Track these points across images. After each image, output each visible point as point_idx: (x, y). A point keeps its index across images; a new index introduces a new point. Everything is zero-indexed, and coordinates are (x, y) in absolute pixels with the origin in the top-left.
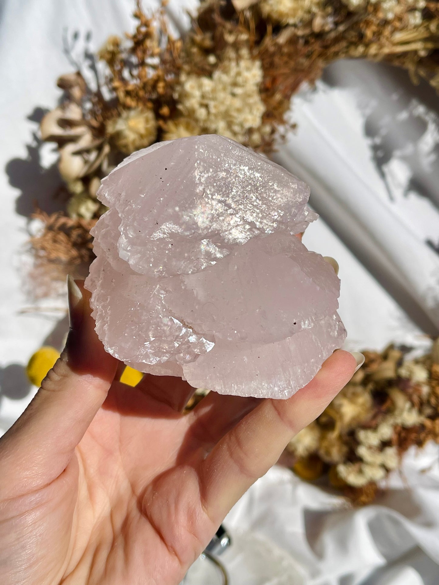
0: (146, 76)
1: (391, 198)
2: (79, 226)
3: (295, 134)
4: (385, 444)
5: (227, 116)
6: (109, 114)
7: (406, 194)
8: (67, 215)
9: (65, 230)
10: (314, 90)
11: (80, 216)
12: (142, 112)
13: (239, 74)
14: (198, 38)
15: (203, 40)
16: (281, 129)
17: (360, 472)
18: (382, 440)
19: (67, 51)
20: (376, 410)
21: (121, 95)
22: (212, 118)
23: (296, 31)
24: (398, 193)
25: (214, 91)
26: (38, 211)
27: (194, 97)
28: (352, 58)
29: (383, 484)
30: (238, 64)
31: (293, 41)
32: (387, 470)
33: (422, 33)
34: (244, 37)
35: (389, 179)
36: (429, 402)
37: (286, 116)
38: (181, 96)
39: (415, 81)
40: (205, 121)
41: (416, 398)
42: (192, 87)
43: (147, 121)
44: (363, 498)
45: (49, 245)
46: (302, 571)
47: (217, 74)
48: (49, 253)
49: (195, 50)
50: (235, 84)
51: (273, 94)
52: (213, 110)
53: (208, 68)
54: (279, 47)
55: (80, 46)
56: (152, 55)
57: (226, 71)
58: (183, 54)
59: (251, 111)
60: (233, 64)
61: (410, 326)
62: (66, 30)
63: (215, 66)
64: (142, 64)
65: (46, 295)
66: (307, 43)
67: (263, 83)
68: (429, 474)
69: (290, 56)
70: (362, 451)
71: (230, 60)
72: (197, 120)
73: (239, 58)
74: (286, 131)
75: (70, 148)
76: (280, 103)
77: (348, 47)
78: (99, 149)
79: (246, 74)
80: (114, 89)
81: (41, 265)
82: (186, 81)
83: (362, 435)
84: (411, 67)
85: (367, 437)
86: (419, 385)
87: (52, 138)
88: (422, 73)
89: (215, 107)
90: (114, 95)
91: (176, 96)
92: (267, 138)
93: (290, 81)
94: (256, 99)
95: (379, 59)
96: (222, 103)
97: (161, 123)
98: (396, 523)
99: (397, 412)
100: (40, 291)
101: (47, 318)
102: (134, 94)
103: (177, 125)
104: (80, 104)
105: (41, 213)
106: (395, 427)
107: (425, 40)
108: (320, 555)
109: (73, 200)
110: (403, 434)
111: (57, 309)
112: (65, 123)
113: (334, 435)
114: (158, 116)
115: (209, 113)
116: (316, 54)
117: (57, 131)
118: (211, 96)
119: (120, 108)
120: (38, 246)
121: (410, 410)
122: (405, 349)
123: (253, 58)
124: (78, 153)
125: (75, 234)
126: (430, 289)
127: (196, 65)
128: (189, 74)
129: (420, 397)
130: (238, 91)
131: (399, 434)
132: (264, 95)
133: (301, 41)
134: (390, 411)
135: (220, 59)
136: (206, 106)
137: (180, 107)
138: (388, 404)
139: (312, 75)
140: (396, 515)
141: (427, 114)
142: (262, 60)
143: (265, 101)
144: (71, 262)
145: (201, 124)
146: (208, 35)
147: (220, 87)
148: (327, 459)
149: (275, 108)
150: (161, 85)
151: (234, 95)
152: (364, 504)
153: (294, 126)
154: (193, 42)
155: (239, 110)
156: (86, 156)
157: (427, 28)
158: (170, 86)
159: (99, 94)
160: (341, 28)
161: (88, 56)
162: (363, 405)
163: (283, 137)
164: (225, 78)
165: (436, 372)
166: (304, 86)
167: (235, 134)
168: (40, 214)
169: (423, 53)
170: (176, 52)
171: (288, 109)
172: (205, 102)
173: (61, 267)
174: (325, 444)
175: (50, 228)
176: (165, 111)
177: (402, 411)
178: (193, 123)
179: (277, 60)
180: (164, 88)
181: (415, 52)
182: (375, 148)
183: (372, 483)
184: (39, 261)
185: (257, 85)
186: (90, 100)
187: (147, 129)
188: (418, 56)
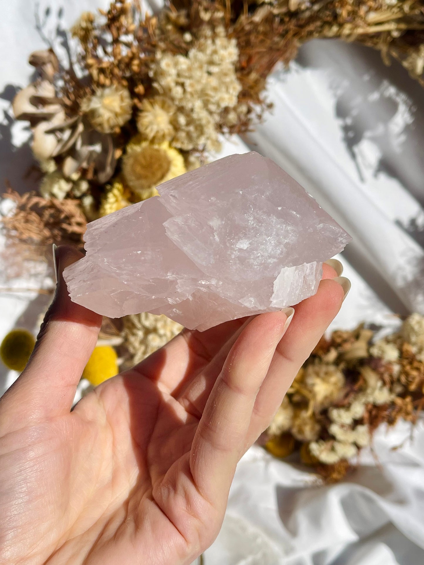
0: (120, 54)
1: (362, 179)
2: (52, 206)
3: (272, 114)
4: (357, 423)
5: (203, 95)
6: (82, 92)
7: (376, 175)
8: (39, 195)
9: (38, 210)
10: (287, 70)
11: (53, 195)
12: (117, 90)
13: (215, 52)
14: (173, 15)
15: (178, 17)
16: (257, 109)
17: (333, 449)
18: (354, 417)
19: (38, 28)
20: (348, 389)
21: (95, 72)
22: (188, 96)
23: (272, 9)
24: (368, 173)
25: (190, 69)
26: (10, 191)
27: (170, 75)
28: (325, 38)
29: (354, 461)
30: (214, 42)
31: (269, 19)
32: (358, 447)
33: (395, 14)
34: (220, 15)
35: (359, 159)
36: (399, 380)
37: (262, 95)
38: (156, 73)
39: (387, 62)
40: (181, 100)
41: (387, 377)
42: (168, 65)
43: (122, 99)
44: (335, 475)
45: (21, 225)
46: (276, 548)
47: (193, 52)
48: (21, 233)
49: (170, 27)
50: (211, 63)
51: (249, 73)
52: (189, 89)
53: (184, 45)
54: (255, 25)
55: (52, 22)
56: (127, 33)
57: (201, 49)
58: (157, 32)
59: (227, 91)
60: (209, 42)
61: (380, 305)
62: (37, 5)
63: (191, 44)
64: (116, 41)
65: (18, 276)
66: (282, 21)
67: (239, 61)
68: (400, 451)
69: (265, 34)
70: (335, 429)
71: (206, 38)
72: (173, 99)
73: (215, 36)
74: (263, 110)
75: (43, 126)
76: (257, 82)
77: (322, 27)
78: (73, 127)
79: (222, 52)
80: (87, 67)
81: (14, 245)
82: (162, 59)
83: (335, 414)
84: (383, 48)
85: (339, 416)
86: (390, 363)
87: (24, 117)
88: (394, 54)
89: (192, 85)
90: (86, 73)
91: (151, 74)
92: (243, 117)
93: (265, 60)
94: (232, 77)
95: (352, 39)
96: (199, 82)
97: (136, 101)
98: (369, 500)
99: (369, 391)
100: (11, 271)
101: (19, 298)
102: (108, 72)
103: (152, 104)
104: (52, 82)
105: (12, 192)
106: (366, 404)
107: (398, 21)
108: (293, 532)
109: (45, 180)
110: (374, 412)
111: (29, 290)
112: (38, 101)
113: (306, 414)
114: (133, 95)
115: (185, 91)
116: (291, 33)
117: (30, 109)
118: (187, 74)
119: (94, 87)
120: (10, 226)
121: (381, 388)
122: (375, 328)
123: (229, 37)
124: (51, 132)
125: (47, 213)
126: (400, 268)
127: (172, 42)
128: (164, 51)
129: (391, 376)
130: (215, 69)
131: (370, 412)
132: (239, 74)
133: (277, 20)
134: (362, 390)
135: (196, 37)
136: (183, 85)
137: (155, 85)
138: (360, 383)
139: (287, 55)
140: (369, 493)
141: (397, 95)
142: (238, 38)
143: (241, 80)
144: (43, 242)
145: (177, 103)
146: (183, 12)
147: (196, 65)
148: (299, 437)
149: (251, 88)
150: (136, 62)
151: (209, 73)
152: (336, 482)
153: (270, 106)
154: (168, 19)
155: (215, 89)
156: (59, 134)
157: (401, 8)
158: (145, 64)
159: (71, 72)
160: (316, 7)
161: (61, 33)
162: (335, 384)
163: (260, 117)
164: (201, 56)
165: (407, 351)
166: (279, 66)
167: (211, 113)
168: (11, 194)
169: (395, 34)
170: (151, 29)
171: (264, 88)
172: (181, 80)
173: (33, 247)
174: (298, 422)
175: (22, 208)
176: (140, 89)
177: (374, 390)
178: (169, 102)
179: (253, 38)
180: (139, 66)
181: (389, 33)
182: (346, 129)
183: (344, 461)
184: (10, 241)
185: (233, 64)
186: (62, 78)
187: (121, 107)
188: (391, 37)
